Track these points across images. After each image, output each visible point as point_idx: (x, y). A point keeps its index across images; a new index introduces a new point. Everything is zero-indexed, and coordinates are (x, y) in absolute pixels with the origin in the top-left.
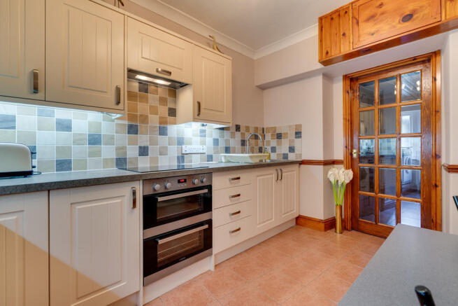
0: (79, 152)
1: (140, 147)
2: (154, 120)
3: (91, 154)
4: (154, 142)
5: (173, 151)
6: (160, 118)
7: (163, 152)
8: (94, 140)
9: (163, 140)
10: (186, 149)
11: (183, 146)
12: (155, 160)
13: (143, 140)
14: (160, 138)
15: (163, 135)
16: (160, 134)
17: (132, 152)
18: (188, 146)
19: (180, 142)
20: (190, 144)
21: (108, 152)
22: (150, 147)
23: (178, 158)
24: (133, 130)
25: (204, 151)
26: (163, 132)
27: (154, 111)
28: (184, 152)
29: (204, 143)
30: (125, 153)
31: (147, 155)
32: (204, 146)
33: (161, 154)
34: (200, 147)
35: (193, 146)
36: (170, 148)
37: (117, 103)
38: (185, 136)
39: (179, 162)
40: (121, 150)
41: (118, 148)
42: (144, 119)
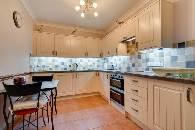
1: (133, 64)
3: (123, 66)
4: (137, 62)
5: (144, 65)
7: (140, 66)
9: (140, 61)
11: (148, 63)
12: (137, 69)
13: (133, 61)
14: (139, 60)
15: (140, 58)
17: (131, 66)
18: (150, 63)
19: (147, 61)
22: (136, 64)
23: (146, 68)
24: (131, 58)
25: (162, 65)
26: (140, 57)
28: (148, 66)
29: (163, 60)
30: (129, 66)
31: (135, 67)
32: (162, 62)
33: (139, 67)
34: (159, 63)
35: (154, 63)
36: (142, 64)
37: (117, 53)
38: (150, 58)
39: (146, 71)
40: (129, 65)
41: (128, 64)
42: (134, 54)
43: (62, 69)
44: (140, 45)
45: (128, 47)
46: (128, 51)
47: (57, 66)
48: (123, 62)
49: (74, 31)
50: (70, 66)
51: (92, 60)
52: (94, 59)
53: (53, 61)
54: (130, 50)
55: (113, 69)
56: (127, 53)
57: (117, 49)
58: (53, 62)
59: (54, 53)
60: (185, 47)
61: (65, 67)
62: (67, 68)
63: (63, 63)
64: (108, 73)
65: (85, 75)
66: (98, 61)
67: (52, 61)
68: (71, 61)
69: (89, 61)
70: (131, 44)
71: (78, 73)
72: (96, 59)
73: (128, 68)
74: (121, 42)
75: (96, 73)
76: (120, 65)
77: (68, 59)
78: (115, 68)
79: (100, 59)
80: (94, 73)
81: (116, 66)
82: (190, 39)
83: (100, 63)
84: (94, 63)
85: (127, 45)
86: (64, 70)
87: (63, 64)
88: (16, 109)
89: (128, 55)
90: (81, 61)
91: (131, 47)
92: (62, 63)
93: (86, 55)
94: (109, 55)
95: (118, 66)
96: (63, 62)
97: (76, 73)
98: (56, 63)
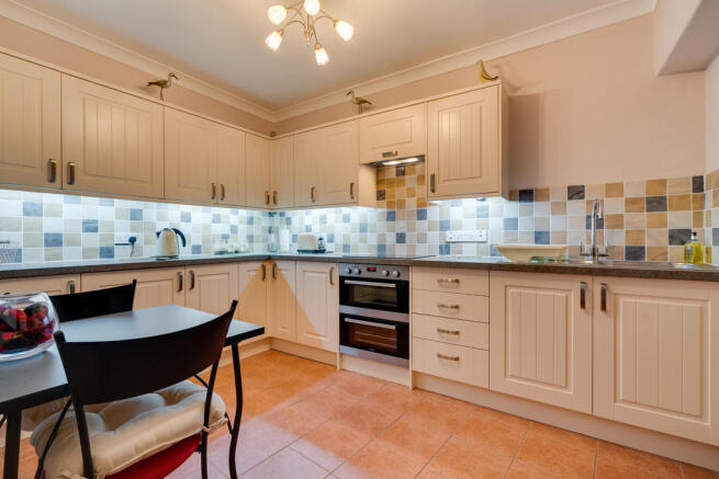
0: (354, 238)
1: (397, 234)
2: (412, 204)
3: (361, 241)
4: (411, 228)
5: (435, 238)
6: (418, 200)
7: (422, 239)
8: (363, 228)
9: (421, 225)
10: (451, 235)
11: (447, 232)
12: (413, 248)
13: (400, 226)
14: (419, 223)
15: (422, 219)
16: (419, 219)
17: (391, 239)
18: (454, 232)
19: (444, 226)
20: (459, 227)
21: (372, 239)
22: (407, 234)
23: (441, 247)
24: (391, 217)
25: (484, 239)
26: (422, 215)
27: (411, 193)
28: (448, 240)
29: (485, 227)
30: (385, 240)
31: (404, 242)
32: (484, 232)
33: (419, 242)
34: (477, 232)
35: (463, 232)
36: (429, 234)
37: (352, 197)
38: (451, 218)
39: (441, 253)
40: (382, 236)
41: (379, 235)
42: (401, 204)
43: (87, 253)
44: (442, 184)
45: (378, 182)
46: (381, 195)
47: (54, 241)
48: (358, 227)
49: (165, 82)
50: (133, 240)
51: (228, 217)
52: (235, 210)
53: (32, 211)
54: (388, 191)
55: (323, 251)
56: (378, 199)
57: (352, 185)
58: (31, 219)
59: (62, 173)
60: (531, 200)
61: (108, 244)
62: (117, 250)
63: (91, 227)
64: (334, 265)
65: (226, 276)
66: (251, 221)
67: (26, 213)
68: (136, 215)
69: (216, 219)
70: (392, 174)
71: (197, 271)
72: (243, 213)
73: (381, 247)
74: (367, 165)
75: (264, 268)
76: (346, 237)
77: (118, 203)
78: (329, 247)
79: (256, 213)
80: (257, 266)
81: (331, 239)
82: (540, 186)
83: (257, 230)
84: (234, 229)
85: (377, 176)
86: (98, 261)
87: (96, 230)
88: (116, 464)
89: (379, 207)
90: (182, 217)
91: (391, 183)
92: (85, 223)
93: (217, 195)
94: (310, 203)
95: (339, 240)
96: (95, 222)
97: (188, 270)
98: (50, 225)
